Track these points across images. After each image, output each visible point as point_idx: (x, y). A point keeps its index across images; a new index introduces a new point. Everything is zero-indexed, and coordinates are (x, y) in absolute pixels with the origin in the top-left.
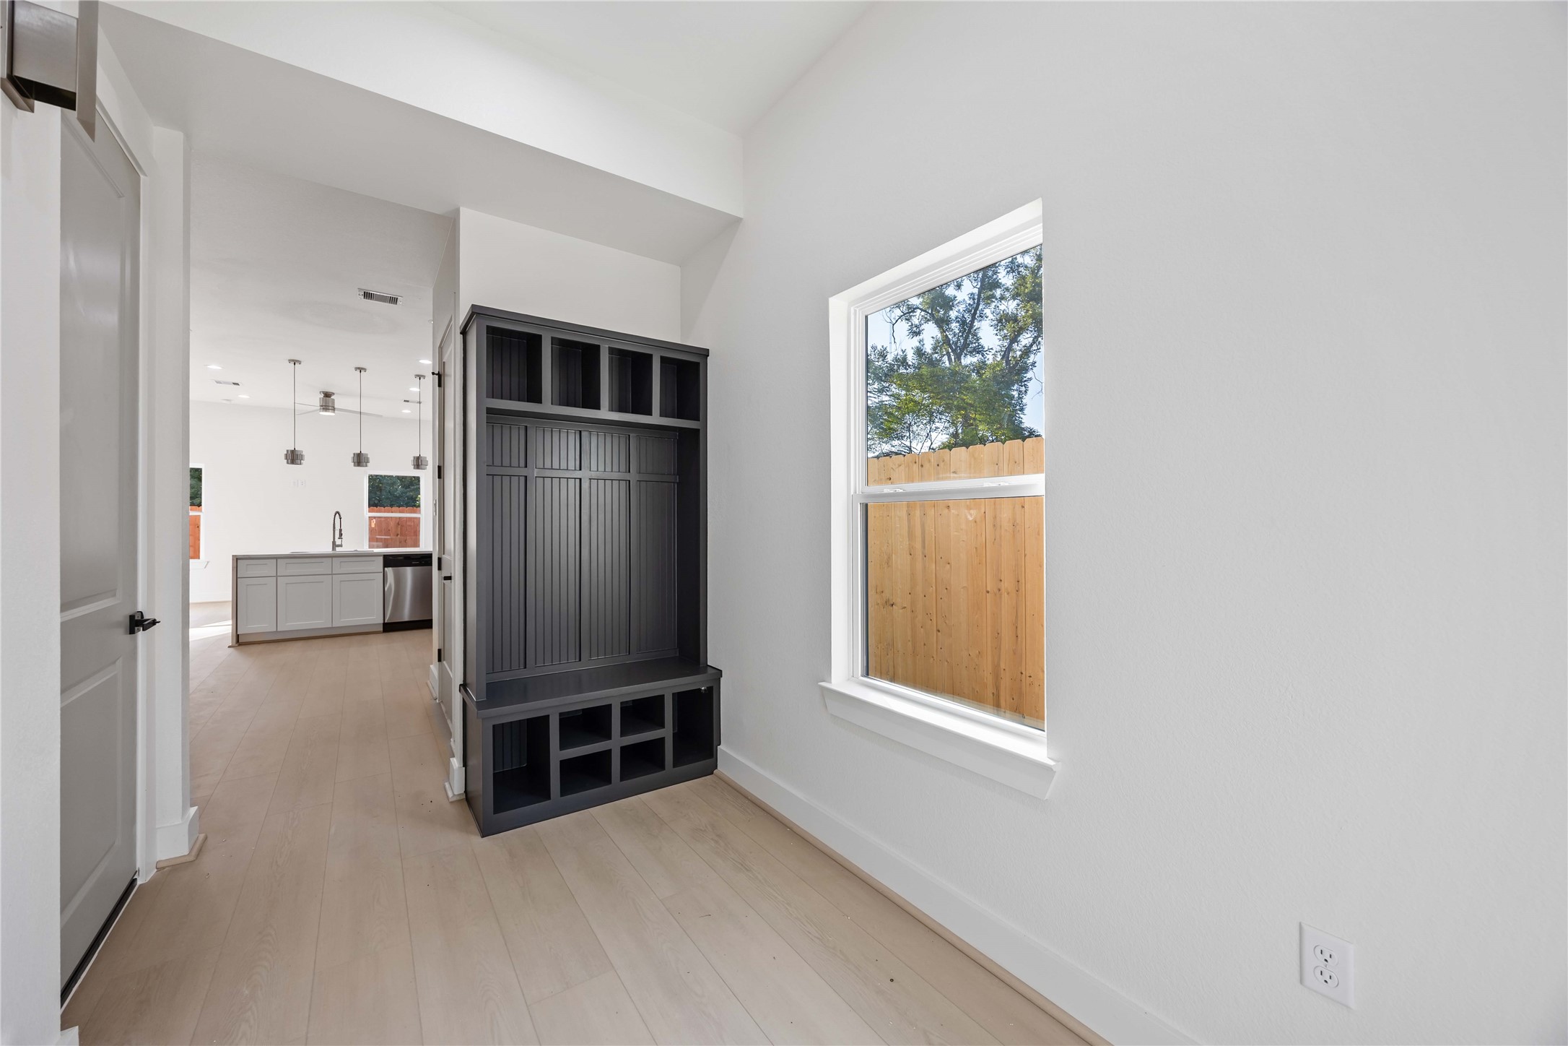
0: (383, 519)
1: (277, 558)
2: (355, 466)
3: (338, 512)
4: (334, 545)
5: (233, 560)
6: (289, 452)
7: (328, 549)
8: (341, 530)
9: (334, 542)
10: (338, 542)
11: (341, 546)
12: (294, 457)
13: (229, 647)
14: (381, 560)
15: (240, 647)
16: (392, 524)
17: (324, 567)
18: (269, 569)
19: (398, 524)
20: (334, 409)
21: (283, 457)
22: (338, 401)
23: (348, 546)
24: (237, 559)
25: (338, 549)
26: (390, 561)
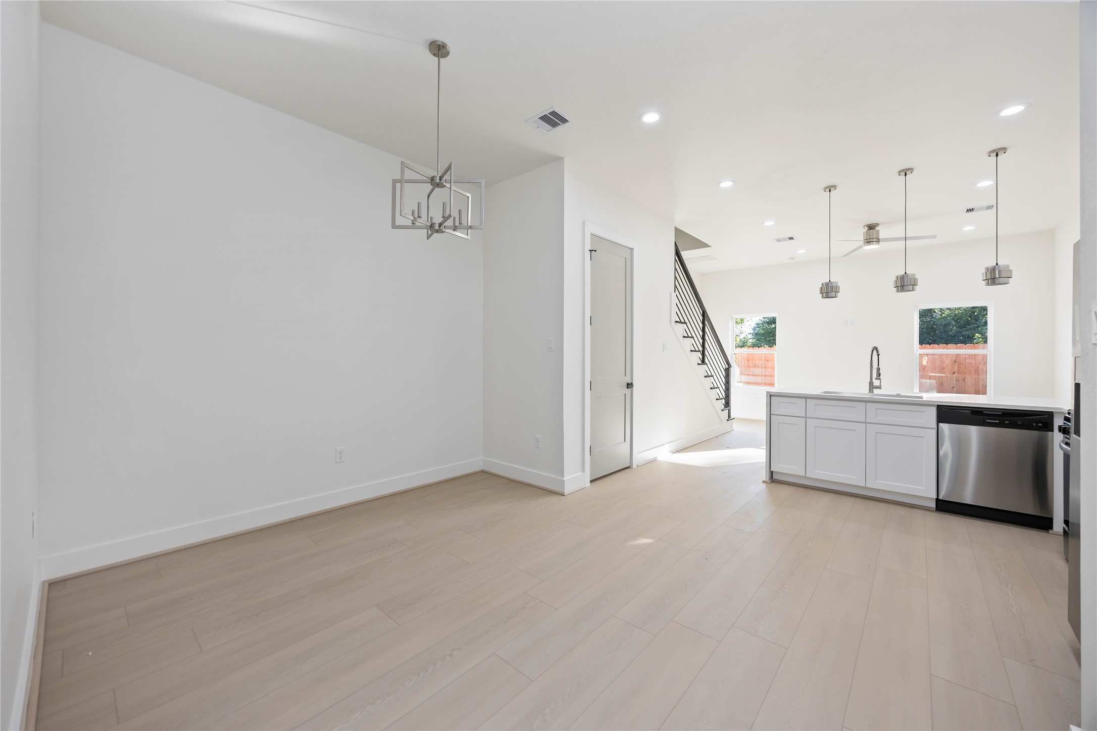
0: (936, 357)
1: (806, 397)
2: (898, 291)
3: (876, 348)
4: (872, 387)
5: (767, 396)
6: (824, 285)
7: (862, 390)
8: (878, 369)
9: (871, 383)
10: (876, 383)
11: (879, 387)
12: (829, 291)
13: (763, 482)
14: (933, 412)
15: (773, 485)
16: (948, 362)
17: (857, 412)
18: (798, 408)
19: (955, 362)
20: (878, 241)
21: (819, 291)
22: (883, 232)
23: (888, 388)
24: (771, 395)
25: (876, 391)
26: (947, 414)
